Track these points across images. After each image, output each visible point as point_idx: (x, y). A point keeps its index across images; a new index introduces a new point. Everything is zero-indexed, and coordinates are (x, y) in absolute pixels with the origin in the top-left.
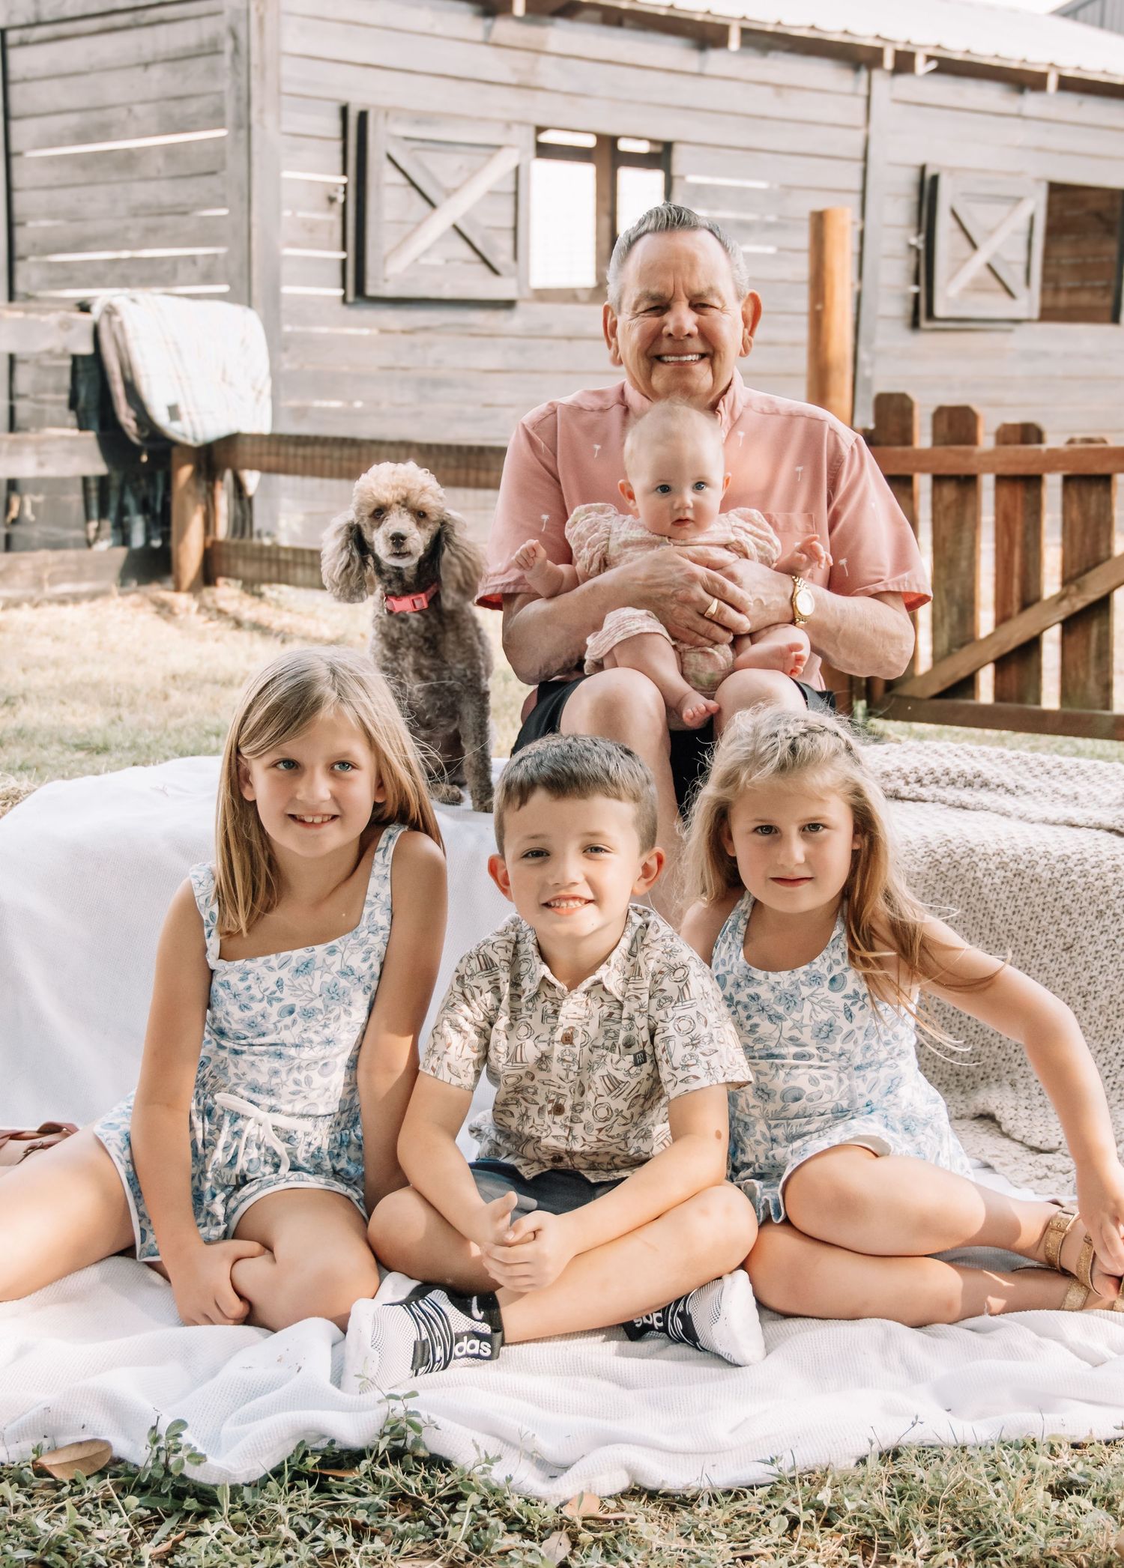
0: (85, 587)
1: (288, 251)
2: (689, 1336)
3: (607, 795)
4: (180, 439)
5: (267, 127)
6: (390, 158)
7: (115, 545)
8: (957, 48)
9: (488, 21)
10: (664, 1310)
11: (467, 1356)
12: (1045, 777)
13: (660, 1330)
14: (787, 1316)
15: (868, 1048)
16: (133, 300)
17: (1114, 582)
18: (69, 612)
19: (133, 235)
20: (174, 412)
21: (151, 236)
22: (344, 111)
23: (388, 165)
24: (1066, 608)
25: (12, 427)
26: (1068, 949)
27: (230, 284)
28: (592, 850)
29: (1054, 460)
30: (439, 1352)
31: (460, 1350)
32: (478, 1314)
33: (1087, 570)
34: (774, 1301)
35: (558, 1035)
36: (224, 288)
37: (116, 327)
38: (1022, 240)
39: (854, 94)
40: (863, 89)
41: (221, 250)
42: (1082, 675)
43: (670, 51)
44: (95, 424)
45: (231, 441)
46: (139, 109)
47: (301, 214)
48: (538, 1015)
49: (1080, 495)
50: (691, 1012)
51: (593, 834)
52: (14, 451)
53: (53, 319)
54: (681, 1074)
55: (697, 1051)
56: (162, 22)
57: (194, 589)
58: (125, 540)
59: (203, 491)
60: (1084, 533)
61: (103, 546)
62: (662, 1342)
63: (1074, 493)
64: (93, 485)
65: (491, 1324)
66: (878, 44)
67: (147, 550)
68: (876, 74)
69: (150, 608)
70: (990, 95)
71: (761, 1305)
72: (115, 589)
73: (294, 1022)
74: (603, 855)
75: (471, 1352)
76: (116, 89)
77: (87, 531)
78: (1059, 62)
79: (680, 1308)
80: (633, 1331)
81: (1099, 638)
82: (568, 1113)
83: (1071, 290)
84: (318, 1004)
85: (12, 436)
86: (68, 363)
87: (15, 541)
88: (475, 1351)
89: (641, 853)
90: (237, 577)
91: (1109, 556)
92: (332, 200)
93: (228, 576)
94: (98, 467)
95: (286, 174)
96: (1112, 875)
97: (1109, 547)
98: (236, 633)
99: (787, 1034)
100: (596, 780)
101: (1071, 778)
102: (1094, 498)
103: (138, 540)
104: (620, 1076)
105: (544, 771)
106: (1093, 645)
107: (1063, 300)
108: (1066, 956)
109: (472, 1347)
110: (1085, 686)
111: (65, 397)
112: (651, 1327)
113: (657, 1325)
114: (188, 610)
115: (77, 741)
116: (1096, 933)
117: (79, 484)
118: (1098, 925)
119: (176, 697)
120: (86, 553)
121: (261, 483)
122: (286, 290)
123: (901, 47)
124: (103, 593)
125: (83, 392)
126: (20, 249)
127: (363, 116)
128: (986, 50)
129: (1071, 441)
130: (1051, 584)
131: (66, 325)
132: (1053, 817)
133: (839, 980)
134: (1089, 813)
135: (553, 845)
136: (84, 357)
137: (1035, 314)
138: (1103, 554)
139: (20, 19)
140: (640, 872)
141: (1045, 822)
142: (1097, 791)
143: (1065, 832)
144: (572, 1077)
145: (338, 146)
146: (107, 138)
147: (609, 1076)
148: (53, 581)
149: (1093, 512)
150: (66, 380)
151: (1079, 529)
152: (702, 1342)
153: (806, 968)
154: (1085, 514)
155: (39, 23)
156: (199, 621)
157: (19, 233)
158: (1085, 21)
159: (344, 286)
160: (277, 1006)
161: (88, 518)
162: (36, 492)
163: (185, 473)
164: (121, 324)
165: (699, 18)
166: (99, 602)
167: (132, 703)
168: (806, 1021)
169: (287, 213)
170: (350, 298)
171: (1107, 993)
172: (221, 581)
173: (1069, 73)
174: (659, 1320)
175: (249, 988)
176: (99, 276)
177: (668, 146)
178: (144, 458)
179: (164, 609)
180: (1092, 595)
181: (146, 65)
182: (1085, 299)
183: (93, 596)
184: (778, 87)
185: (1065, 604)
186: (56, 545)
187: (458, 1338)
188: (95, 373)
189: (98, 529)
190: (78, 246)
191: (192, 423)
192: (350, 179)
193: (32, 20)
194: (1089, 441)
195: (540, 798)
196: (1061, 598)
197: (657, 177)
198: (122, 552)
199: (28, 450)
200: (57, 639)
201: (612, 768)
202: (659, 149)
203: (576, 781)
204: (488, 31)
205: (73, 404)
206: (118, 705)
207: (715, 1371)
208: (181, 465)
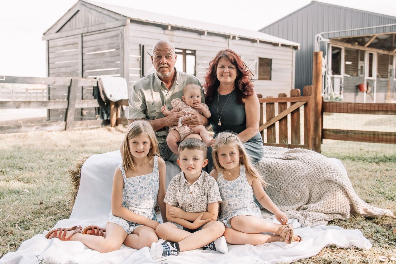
0: (95, 126)
1: (131, 69)
2: (214, 249)
3: (198, 149)
4: (112, 100)
5: (127, 48)
6: (148, 53)
7: (101, 119)
8: (243, 36)
9: (164, 31)
10: (210, 244)
11: (173, 255)
12: (270, 150)
13: (209, 248)
14: (232, 244)
15: (248, 194)
16: (104, 77)
17: (276, 121)
18: (93, 131)
19: (104, 66)
20: (111, 96)
21: (107, 67)
22: (140, 45)
23: (148, 54)
24: (268, 126)
25: (82, 99)
26: (277, 179)
27: (120, 74)
28: (195, 159)
29: (264, 100)
30: (167, 253)
31: (172, 253)
32: (175, 247)
33: (271, 119)
34: (230, 242)
35: (190, 192)
36: (119, 75)
37: (101, 82)
38: (255, 67)
39: (226, 42)
40: (227, 42)
41: (119, 69)
42: (271, 137)
43: (195, 35)
44: (97, 98)
45: (121, 101)
46: (105, 46)
47: (133, 62)
48: (186, 189)
49: (269, 106)
50: (215, 188)
51: (195, 156)
52: (83, 103)
53: (90, 80)
54: (212, 199)
55: (215, 195)
56: (109, 31)
57: (114, 126)
58: (103, 118)
59: (116, 109)
60: (270, 113)
61: (99, 119)
62: (209, 250)
63: (268, 106)
64: (97, 109)
65: (177, 249)
66: (229, 35)
67: (107, 120)
68: (230, 40)
69: (107, 130)
70: (248, 43)
71: (227, 243)
72: (100, 127)
73: (143, 190)
74: (197, 160)
75: (173, 254)
76: (101, 42)
77: (96, 117)
78: (259, 38)
79: (213, 243)
80: (204, 248)
81: (273, 131)
82: (193, 206)
83: (263, 75)
84: (147, 186)
85: (83, 100)
86: (92, 88)
87: (83, 119)
88: (174, 254)
89: (204, 160)
90: (122, 124)
91: (274, 117)
92: (138, 60)
93: (120, 124)
94: (98, 106)
95: (130, 56)
96: (283, 166)
97: (274, 115)
98: (122, 134)
99: (233, 192)
100: (196, 146)
101: (274, 150)
102: (271, 106)
103: (105, 118)
104: (203, 200)
105: (187, 145)
106: (272, 132)
107: (262, 77)
108: (276, 181)
109: (174, 253)
110: (271, 139)
111: (92, 94)
112: (207, 247)
113: (208, 247)
114: (113, 130)
115: (95, 152)
116: (281, 177)
117: (94, 109)
118: (282, 175)
119: (112, 145)
120: (96, 120)
121: (126, 108)
122: (130, 75)
123: (233, 35)
124: (99, 127)
125: (95, 93)
126: (84, 69)
127: (143, 46)
128: (247, 36)
129: (267, 97)
130: (265, 121)
131: (92, 81)
132: (272, 157)
133: (242, 181)
134: (278, 156)
135: (188, 158)
136: (95, 87)
137: (258, 78)
138: (273, 116)
139: (85, 32)
140: (204, 163)
141: (271, 158)
142: (279, 152)
143: (274, 159)
144: (192, 200)
145: (139, 51)
146: (100, 51)
147: (201, 200)
148: (90, 125)
149: (271, 109)
150: (92, 91)
151: (269, 112)
152: (217, 250)
153: (236, 179)
154: (270, 109)
155: (88, 32)
156: (115, 132)
157: (84, 67)
158: (263, 32)
159: (140, 74)
160: (139, 186)
161: (96, 114)
162: (87, 110)
163: (113, 106)
164: (102, 81)
165: (200, 30)
166: (98, 129)
167: (104, 146)
168: (237, 189)
169: (130, 62)
170: (141, 76)
171: (284, 187)
172: (119, 125)
173: (261, 40)
174: (209, 246)
175: (134, 183)
176: (98, 73)
177: (195, 51)
178: (106, 104)
179: (109, 130)
180: (272, 123)
181: (106, 38)
182: (265, 77)
183: (97, 128)
184: (213, 41)
185: (267, 125)
186: (90, 119)
187: (171, 251)
188: (97, 90)
189: (98, 116)
190: (95, 68)
191: (114, 98)
192: (141, 56)
193: (87, 32)
194: (270, 97)
195: (186, 149)
196: (267, 124)
197: (193, 57)
198: (102, 120)
199: (86, 103)
200: (91, 135)
201: (199, 144)
202: (193, 52)
203: (192, 147)
204: (164, 32)
205: (93, 95)
206: (102, 146)
207: (220, 254)
208: (112, 105)
